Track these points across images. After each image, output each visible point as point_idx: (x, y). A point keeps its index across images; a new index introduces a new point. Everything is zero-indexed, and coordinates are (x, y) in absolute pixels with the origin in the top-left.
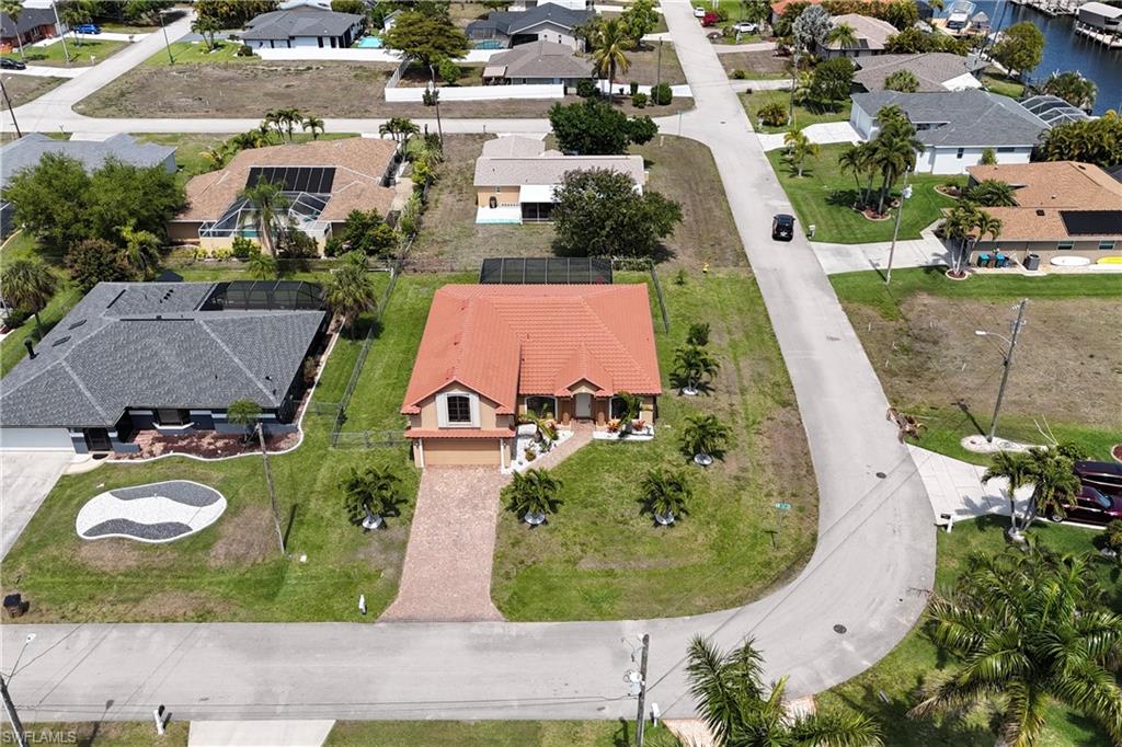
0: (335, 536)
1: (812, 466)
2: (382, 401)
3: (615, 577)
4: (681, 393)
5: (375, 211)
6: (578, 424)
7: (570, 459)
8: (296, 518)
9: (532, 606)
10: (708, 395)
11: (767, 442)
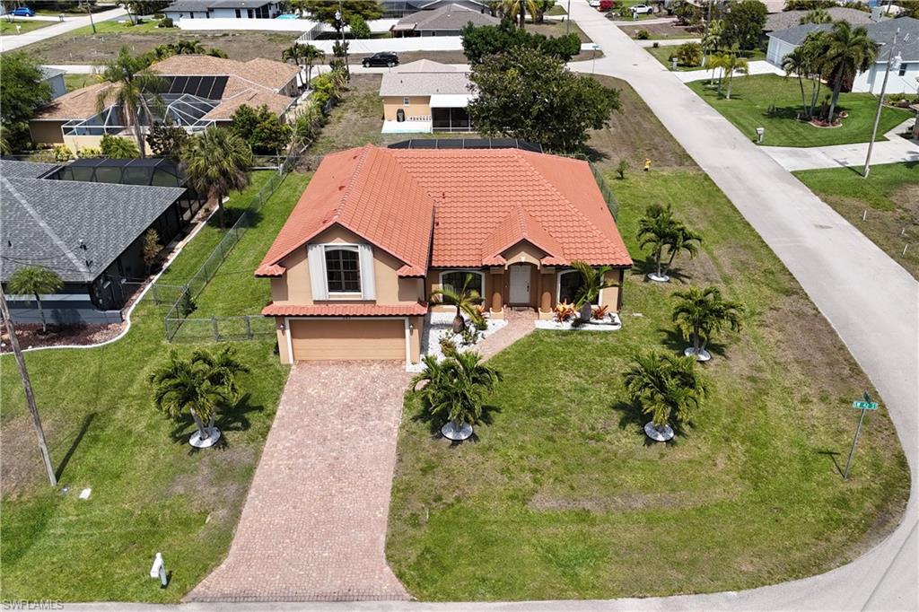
0: (143, 459)
1: (856, 364)
2: (247, 288)
3: (593, 523)
4: (647, 280)
5: (265, 107)
6: (514, 313)
7: (504, 353)
8: (89, 433)
9: (456, 572)
10: (683, 282)
11: (779, 336)
